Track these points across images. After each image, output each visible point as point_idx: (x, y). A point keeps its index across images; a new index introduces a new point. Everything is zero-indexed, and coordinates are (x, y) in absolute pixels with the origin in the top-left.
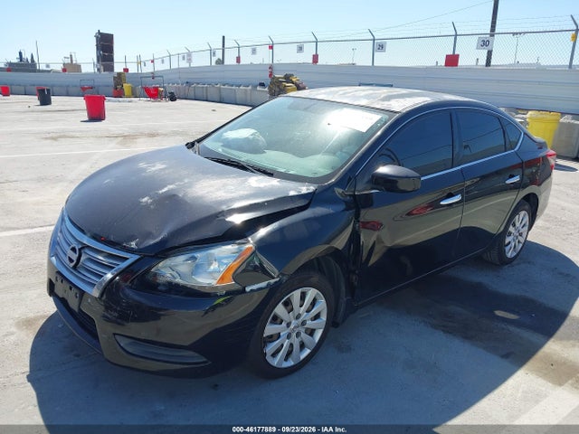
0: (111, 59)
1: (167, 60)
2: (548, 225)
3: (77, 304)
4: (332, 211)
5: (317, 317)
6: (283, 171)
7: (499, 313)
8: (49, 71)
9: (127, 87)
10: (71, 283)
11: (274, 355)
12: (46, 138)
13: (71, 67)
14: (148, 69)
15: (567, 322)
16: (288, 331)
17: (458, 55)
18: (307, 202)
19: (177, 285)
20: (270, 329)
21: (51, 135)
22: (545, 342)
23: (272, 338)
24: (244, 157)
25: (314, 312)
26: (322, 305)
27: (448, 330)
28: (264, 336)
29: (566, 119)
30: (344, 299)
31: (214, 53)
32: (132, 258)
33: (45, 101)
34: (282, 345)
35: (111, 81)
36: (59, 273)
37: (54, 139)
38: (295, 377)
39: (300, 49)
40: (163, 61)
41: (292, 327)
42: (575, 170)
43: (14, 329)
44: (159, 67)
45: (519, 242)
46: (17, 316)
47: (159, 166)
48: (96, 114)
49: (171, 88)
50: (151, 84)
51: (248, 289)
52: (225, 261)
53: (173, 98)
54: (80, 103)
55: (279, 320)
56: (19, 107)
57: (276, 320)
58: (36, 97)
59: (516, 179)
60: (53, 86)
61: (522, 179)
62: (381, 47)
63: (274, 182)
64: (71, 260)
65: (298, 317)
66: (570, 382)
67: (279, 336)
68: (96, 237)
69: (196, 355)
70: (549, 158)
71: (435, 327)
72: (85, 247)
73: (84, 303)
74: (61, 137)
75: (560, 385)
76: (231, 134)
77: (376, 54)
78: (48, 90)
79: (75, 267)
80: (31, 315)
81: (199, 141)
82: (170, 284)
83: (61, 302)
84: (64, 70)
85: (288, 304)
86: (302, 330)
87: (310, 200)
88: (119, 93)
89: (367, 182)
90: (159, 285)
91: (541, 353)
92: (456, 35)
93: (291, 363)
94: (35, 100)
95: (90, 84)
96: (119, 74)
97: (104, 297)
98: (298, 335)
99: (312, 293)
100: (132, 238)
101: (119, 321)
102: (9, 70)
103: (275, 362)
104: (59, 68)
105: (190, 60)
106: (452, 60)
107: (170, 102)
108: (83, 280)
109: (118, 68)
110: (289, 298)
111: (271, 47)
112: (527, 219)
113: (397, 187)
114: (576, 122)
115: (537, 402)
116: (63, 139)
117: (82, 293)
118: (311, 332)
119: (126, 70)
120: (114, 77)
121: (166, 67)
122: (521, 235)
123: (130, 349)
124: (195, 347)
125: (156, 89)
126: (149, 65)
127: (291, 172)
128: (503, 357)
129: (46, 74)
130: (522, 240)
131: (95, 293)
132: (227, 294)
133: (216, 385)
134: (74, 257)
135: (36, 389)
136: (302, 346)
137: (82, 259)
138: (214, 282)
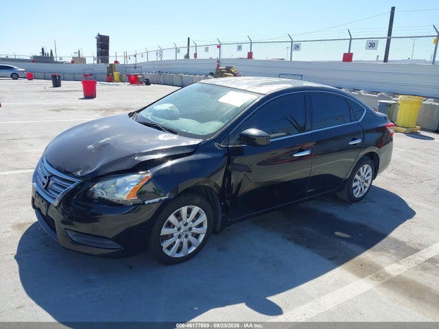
0: (107, 54)
1: (145, 55)
2: (396, 176)
3: (45, 210)
4: (209, 157)
5: (201, 225)
6: (184, 131)
7: (337, 233)
8: (62, 63)
9: (116, 74)
10: (43, 198)
11: (169, 248)
12: (52, 110)
13: (79, 60)
14: (131, 62)
15: (385, 240)
16: (179, 233)
17: (352, 54)
18: (193, 150)
19: (104, 199)
20: (165, 231)
21: (56, 108)
22: (363, 252)
23: (167, 237)
24: (162, 122)
25: (198, 222)
26: (203, 218)
27: (297, 242)
28: (161, 234)
29: (429, 102)
30: (220, 216)
31: (179, 51)
32: (77, 181)
33: (57, 84)
34: (175, 242)
35: (105, 70)
36: (37, 192)
37: (58, 111)
38: (185, 264)
39: (240, 48)
40: (142, 56)
41: (182, 231)
42: (433, 139)
43: (10, 229)
44: (140, 60)
45: (365, 187)
46: (13, 222)
47: (106, 127)
48: (90, 93)
49: (148, 76)
50: (133, 72)
51: (146, 202)
52: (133, 184)
53: (148, 83)
54: (79, 85)
55: (172, 226)
56: (38, 88)
57: (170, 225)
58: (51, 81)
59: (358, 141)
60: (64, 74)
61: (363, 141)
62: (297, 47)
63: (175, 137)
64: (44, 184)
65: (186, 225)
66: (370, 276)
67: (172, 236)
68: (58, 169)
69: (115, 243)
70: (388, 128)
71: (289, 239)
72: (52, 175)
73: (50, 210)
74: (62, 109)
75: (362, 277)
76: (158, 107)
77: (293, 52)
78: (59, 77)
79: (46, 188)
80: (22, 222)
81: (138, 111)
82: (100, 198)
83: (38, 210)
84: (73, 62)
85: (178, 215)
86: (189, 234)
87: (195, 149)
88: (110, 79)
89: (238, 139)
90: (94, 199)
91: (357, 259)
92: (351, 39)
93: (181, 255)
94: (50, 83)
95: (90, 72)
96: (111, 65)
97: (61, 206)
98: (186, 236)
99: (196, 209)
100: (78, 170)
101: (69, 221)
102: (33, 61)
103: (169, 253)
104: (70, 60)
105: (161, 55)
106: (348, 57)
107: (146, 86)
108: (49, 196)
109: (111, 61)
110: (179, 211)
111: (219, 47)
112: (370, 170)
113: (256, 143)
114: (436, 104)
115: (341, 286)
116: (63, 111)
117: (49, 204)
118: (197, 236)
119: (116, 62)
120: (108, 68)
121: (144, 60)
122: (366, 181)
123: (74, 239)
124: (115, 239)
125: (136, 76)
126: (133, 58)
127: (190, 132)
128: (329, 259)
129: (60, 64)
130: (368, 185)
131: (56, 203)
132: (133, 205)
133: (131, 267)
134: (46, 181)
135: (18, 263)
136: (190, 245)
137: (50, 183)
138: (125, 198)
